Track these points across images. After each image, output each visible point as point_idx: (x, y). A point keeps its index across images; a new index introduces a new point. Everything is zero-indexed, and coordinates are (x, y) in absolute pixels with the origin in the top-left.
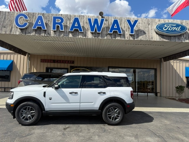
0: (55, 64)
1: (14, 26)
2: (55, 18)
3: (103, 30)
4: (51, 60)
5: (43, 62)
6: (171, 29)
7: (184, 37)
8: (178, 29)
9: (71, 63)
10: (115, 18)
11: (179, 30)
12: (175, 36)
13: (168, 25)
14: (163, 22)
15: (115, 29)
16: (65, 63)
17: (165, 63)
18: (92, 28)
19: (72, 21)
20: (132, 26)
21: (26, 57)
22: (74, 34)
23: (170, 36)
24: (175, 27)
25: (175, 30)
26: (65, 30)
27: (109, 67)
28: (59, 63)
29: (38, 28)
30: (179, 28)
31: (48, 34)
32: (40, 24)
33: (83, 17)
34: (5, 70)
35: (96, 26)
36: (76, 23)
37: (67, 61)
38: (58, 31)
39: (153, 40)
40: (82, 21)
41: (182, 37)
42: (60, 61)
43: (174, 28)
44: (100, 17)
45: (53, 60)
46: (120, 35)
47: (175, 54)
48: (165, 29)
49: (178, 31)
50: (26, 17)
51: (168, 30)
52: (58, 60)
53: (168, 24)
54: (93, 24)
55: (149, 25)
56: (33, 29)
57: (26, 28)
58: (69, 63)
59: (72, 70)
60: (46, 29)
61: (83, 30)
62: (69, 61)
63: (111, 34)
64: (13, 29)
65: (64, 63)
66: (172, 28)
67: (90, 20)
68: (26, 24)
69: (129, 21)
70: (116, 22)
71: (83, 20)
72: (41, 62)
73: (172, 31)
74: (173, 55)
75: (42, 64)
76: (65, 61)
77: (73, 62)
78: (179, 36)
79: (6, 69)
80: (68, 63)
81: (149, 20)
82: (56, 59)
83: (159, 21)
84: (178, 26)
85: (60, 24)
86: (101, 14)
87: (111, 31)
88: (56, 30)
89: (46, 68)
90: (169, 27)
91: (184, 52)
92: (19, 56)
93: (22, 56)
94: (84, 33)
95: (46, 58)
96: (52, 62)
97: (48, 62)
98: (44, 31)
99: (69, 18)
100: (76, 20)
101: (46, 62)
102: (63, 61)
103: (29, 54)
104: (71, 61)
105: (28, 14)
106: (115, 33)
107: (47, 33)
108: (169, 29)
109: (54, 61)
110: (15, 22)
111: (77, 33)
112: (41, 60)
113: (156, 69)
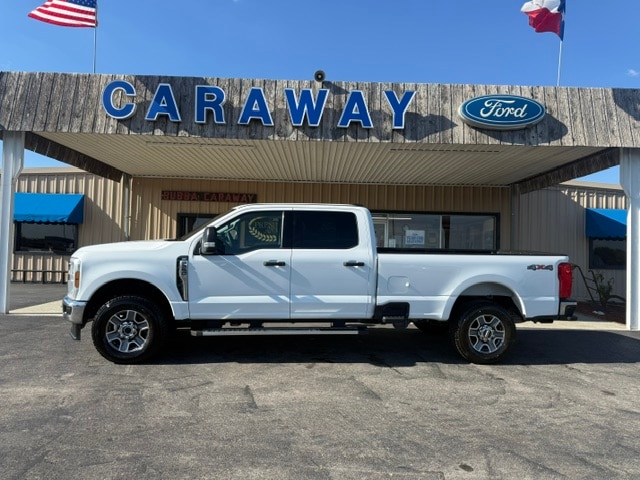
0: (203, 204)
1: (99, 113)
2: (202, 91)
3: (325, 118)
4: (191, 193)
5: (169, 199)
6: (500, 112)
7: (536, 132)
8: (519, 113)
9: (249, 202)
10: (355, 84)
11: (521, 115)
12: (512, 131)
13: (494, 103)
14: (484, 94)
15: (355, 116)
16: (233, 201)
17: (524, 197)
18: (297, 114)
19: (245, 96)
20: (399, 108)
21: (120, 185)
22: (251, 131)
23: (501, 132)
24: (510, 106)
25: (511, 117)
26: (226, 120)
28: (213, 201)
29: (160, 116)
30: (522, 111)
31: (186, 130)
32: (166, 105)
33: (273, 85)
34: (63, 223)
35: (306, 108)
36: (256, 102)
37: (236, 194)
39: (456, 141)
40: (272, 96)
41: (533, 133)
42: (217, 194)
43: (509, 111)
44: (318, 85)
45: (197, 193)
46: (368, 130)
47: (548, 172)
48: (485, 112)
49: (519, 118)
50: (130, 90)
51: (492, 117)
52: (211, 194)
53: (493, 100)
54: (297, 105)
55: (444, 102)
56: (149, 121)
57: (131, 118)
58: (244, 201)
60: (180, 120)
61: (274, 121)
62: (241, 195)
63: (345, 129)
64: (99, 122)
65: (229, 201)
66: (504, 111)
67: (289, 94)
68: (129, 108)
69: (390, 95)
70: (356, 97)
71: (273, 92)
72: (163, 198)
73: (503, 118)
75: (167, 203)
76: (231, 195)
77: (255, 199)
78: (524, 129)
79: (65, 220)
80: (240, 201)
81: (445, 88)
82: (205, 188)
83: (474, 90)
84: (519, 103)
85: (216, 105)
86: (319, 76)
87: (344, 122)
88: (205, 122)
89: (178, 214)
90: (496, 109)
92: (101, 181)
93: (110, 183)
94: (277, 127)
95: (176, 187)
96: (194, 200)
97: (183, 199)
98: (176, 125)
99: (238, 88)
100: (256, 95)
101: (176, 199)
102: (225, 194)
103: (128, 177)
104: (247, 195)
105: (133, 78)
106: (355, 126)
107: (182, 129)
108: (496, 114)
109: (201, 196)
110: (101, 101)
111: (259, 128)
112: (163, 192)
113: (497, 216)
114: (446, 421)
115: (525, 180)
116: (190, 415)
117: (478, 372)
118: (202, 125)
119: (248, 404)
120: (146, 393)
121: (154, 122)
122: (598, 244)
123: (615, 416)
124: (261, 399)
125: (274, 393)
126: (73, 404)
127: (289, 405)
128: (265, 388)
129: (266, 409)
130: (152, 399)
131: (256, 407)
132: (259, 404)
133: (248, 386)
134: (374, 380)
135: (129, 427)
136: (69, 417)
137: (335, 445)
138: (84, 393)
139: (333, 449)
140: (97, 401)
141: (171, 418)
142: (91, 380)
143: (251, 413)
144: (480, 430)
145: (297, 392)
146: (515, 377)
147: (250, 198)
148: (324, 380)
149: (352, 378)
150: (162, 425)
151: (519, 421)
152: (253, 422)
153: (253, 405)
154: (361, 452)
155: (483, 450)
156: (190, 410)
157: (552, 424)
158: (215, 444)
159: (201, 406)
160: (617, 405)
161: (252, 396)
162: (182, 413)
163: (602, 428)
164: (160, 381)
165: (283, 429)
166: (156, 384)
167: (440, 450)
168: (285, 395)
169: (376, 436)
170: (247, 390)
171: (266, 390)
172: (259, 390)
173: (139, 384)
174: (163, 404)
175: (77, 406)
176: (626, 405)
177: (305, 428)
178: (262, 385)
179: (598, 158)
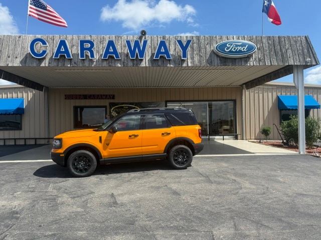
0: (87, 101)
2: (82, 42)
3: (147, 54)
4: (80, 95)
5: (69, 99)
6: (234, 49)
9: (110, 99)
10: (162, 37)
11: (245, 50)
12: (241, 58)
13: (231, 44)
14: (226, 40)
15: (163, 53)
16: (102, 99)
17: (247, 91)
18: (132, 53)
19: (106, 44)
20: (184, 49)
21: (42, 93)
22: (109, 62)
23: (235, 59)
24: (239, 46)
25: (240, 51)
26: (96, 57)
27: (167, 102)
28: (92, 99)
29: (61, 56)
30: (246, 48)
31: (75, 63)
32: (64, 50)
33: (119, 38)
35: (137, 50)
36: (111, 47)
37: (104, 95)
38: (88, 60)
40: (119, 44)
41: (251, 59)
42: (94, 95)
43: (239, 48)
45: (83, 95)
46: (169, 60)
48: (227, 49)
49: (244, 52)
50: (44, 43)
51: (231, 51)
52: (91, 95)
54: (132, 48)
56: (55, 59)
57: (45, 57)
58: (108, 99)
59: (113, 109)
60: (72, 57)
61: (121, 57)
62: (107, 95)
63: (158, 60)
64: (28, 60)
65: (100, 99)
66: (236, 48)
67: (128, 42)
68: (44, 52)
69: (180, 42)
71: (120, 42)
72: (65, 99)
73: (236, 52)
74: (255, 79)
75: (68, 101)
76: (101, 95)
77: (113, 97)
78: (246, 57)
79: (15, 113)
80: (106, 98)
81: (207, 38)
82: (86, 93)
83: (221, 38)
85: (90, 49)
86: (143, 33)
87: (157, 56)
88: (85, 58)
89: (74, 106)
90: (233, 47)
91: (267, 75)
93: (37, 92)
94: (123, 60)
95: (72, 93)
96: (82, 99)
97: (76, 99)
98: (70, 61)
99: (102, 40)
100: (111, 43)
101: (72, 99)
102: (98, 95)
103: (47, 88)
104: (109, 95)
106: (162, 59)
107: (73, 63)
108: (233, 49)
109: (85, 97)
110: (29, 49)
111: (113, 61)
112: (65, 96)
113: (235, 101)
114: (213, 205)
115: (248, 82)
116: (83, 210)
117: (228, 179)
118: (83, 60)
119: (113, 202)
120: (60, 200)
121: (58, 59)
122: (284, 112)
123: (295, 197)
124: (120, 200)
125: (127, 196)
126: (21, 208)
127: (134, 202)
128: (122, 194)
129: (122, 205)
130: (63, 203)
131: (117, 204)
132: (119, 202)
133: (112, 194)
134: (177, 186)
135: (50, 219)
136: (18, 215)
137: (158, 221)
138: (26, 202)
139: (158, 223)
140: (34, 206)
141: (73, 212)
142: (30, 195)
143: (115, 207)
144: (230, 208)
145: (138, 195)
146: (247, 180)
147: (111, 97)
148: (152, 187)
149: (166, 186)
150: (68, 216)
151: (249, 203)
152: (116, 212)
153: (115, 203)
154: (171, 223)
155: (232, 218)
156: (83, 207)
157: (265, 203)
158: (97, 224)
159: (89, 205)
160: (295, 191)
161: (115, 198)
162: (79, 210)
163: (289, 203)
164: (67, 193)
165: (131, 214)
166: (65, 195)
167: (211, 220)
168: (132, 197)
169: (179, 215)
170: (112, 195)
171: (122, 195)
172: (119, 195)
173: (56, 195)
174: (69, 205)
175: (22, 210)
176: (300, 191)
177: (143, 213)
178: (120, 192)
179: (283, 70)
